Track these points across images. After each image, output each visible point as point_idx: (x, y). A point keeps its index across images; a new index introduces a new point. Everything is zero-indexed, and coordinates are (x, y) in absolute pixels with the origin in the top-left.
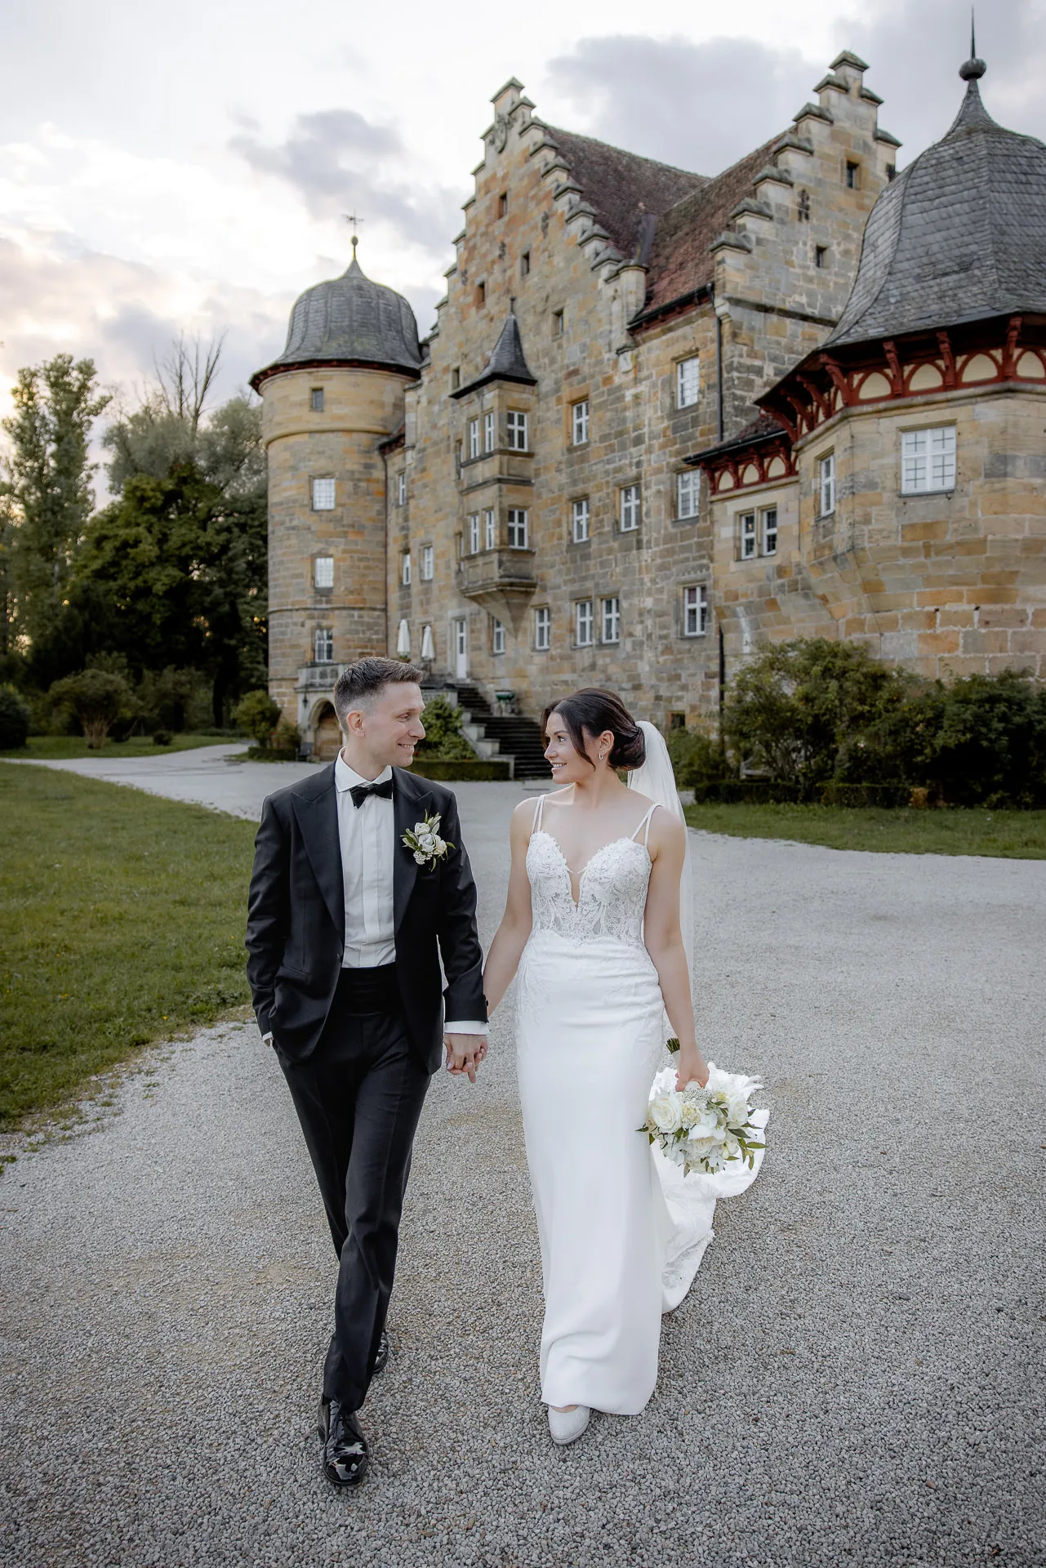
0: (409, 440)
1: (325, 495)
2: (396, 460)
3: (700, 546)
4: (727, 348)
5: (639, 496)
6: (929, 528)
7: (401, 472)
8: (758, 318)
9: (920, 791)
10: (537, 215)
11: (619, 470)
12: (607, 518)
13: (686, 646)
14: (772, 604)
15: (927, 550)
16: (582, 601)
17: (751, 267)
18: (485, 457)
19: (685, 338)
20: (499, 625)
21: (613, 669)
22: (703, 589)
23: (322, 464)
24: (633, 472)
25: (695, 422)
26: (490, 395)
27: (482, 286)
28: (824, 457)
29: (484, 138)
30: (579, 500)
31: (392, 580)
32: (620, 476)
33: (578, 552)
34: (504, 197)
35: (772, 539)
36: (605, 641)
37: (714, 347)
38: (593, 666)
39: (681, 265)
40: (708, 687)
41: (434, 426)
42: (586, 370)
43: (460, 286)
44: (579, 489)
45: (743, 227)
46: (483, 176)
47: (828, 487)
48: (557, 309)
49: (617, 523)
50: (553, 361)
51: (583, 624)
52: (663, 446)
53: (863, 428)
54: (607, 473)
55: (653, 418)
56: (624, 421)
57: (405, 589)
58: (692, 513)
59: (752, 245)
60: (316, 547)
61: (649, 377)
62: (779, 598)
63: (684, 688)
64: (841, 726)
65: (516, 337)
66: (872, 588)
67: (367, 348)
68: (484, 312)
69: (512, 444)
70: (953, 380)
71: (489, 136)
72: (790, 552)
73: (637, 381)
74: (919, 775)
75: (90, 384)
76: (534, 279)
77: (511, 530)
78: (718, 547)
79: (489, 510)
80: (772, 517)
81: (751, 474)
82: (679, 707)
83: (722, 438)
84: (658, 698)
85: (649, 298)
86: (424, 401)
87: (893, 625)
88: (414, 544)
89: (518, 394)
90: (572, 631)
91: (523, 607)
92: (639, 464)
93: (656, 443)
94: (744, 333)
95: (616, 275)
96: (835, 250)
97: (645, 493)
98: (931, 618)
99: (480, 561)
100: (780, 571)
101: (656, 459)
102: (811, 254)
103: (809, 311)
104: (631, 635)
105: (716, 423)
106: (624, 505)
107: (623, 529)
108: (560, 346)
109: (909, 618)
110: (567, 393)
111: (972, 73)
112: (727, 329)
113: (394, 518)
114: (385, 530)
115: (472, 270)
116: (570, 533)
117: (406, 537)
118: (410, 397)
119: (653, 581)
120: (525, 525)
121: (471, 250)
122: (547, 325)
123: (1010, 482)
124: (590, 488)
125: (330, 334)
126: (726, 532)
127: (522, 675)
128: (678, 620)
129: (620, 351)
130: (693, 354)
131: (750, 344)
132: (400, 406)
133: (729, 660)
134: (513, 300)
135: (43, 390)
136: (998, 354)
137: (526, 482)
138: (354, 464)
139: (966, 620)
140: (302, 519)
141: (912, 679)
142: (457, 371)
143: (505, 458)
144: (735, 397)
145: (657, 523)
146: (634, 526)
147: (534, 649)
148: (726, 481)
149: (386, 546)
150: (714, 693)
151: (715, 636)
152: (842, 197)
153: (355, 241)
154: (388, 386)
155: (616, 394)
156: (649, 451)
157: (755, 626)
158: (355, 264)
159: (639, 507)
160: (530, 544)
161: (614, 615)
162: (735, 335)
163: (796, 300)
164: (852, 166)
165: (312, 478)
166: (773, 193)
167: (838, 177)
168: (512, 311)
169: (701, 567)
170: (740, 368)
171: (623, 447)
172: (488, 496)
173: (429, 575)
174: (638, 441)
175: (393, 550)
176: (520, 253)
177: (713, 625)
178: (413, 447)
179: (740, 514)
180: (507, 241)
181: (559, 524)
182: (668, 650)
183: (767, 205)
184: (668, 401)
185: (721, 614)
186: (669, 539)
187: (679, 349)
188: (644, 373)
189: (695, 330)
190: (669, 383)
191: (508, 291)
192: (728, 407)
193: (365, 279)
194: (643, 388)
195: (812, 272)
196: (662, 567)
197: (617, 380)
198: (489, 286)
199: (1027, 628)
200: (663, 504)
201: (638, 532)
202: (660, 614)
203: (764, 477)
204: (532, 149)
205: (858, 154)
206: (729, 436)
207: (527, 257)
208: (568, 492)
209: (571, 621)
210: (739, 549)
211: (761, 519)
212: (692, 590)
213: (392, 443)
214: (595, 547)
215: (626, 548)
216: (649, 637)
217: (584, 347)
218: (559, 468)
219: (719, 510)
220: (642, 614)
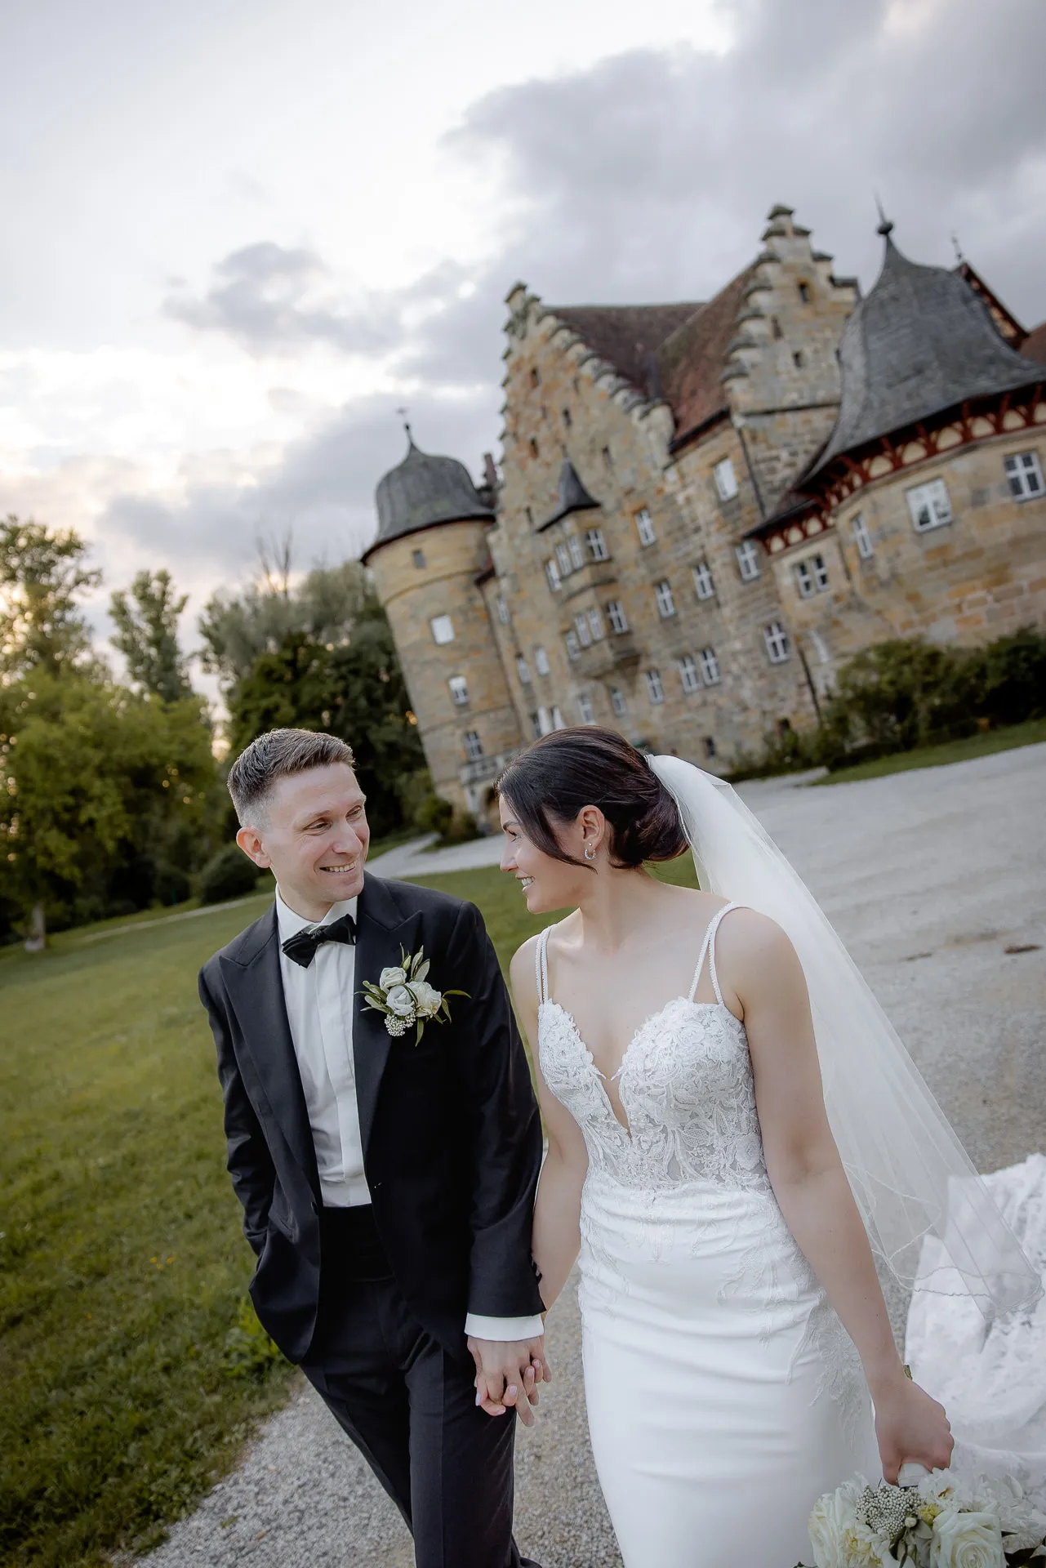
0: (500, 570)
1: (444, 631)
2: (491, 589)
3: (768, 595)
4: (751, 449)
5: (708, 568)
6: (942, 550)
7: (499, 596)
8: (766, 421)
9: (983, 722)
10: (567, 380)
11: (687, 554)
12: (687, 593)
13: (775, 670)
14: (836, 623)
15: (945, 564)
16: (682, 657)
17: (752, 385)
18: (575, 571)
19: (714, 448)
20: (615, 691)
21: (723, 702)
22: (779, 625)
23: (435, 607)
24: (699, 554)
25: (739, 507)
26: (569, 524)
27: (533, 443)
28: (855, 518)
29: (506, 330)
30: (659, 584)
31: (513, 682)
32: (689, 560)
33: (670, 623)
34: (534, 372)
35: (824, 579)
36: (708, 681)
37: (740, 451)
38: (705, 703)
39: (693, 393)
40: (801, 694)
41: (519, 555)
42: (640, 487)
43: (513, 446)
44: (658, 575)
45: (738, 361)
46: (512, 359)
47: (863, 539)
48: (603, 446)
49: (695, 595)
50: (610, 486)
51: (688, 675)
52: (719, 530)
53: (880, 495)
54: (677, 559)
55: (704, 511)
56: (681, 518)
57: (527, 686)
58: (754, 572)
59: (748, 370)
60: (449, 671)
61: (693, 482)
62: (841, 618)
63: (783, 700)
64: (917, 696)
65: (574, 476)
66: (913, 598)
67: (445, 509)
68: (539, 461)
69: (593, 554)
70: (932, 450)
71: (510, 328)
72: (838, 584)
73: (684, 487)
74: (981, 711)
75: (169, 588)
76: (577, 428)
77: (611, 621)
78: (783, 594)
79: (590, 609)
80: (819, 562)
81: (795, 535)
82: (784, 714)
83: (763, 513)
84: (764, 713)
85: (677, 423)
86: (505, 538)
87: (933, 618)
88: (526, 649)
89: (589, 517)
90: (680, 682)
91: (634, 674)
92: (702, 547)
93: (713, 528)
94: (760, 436)
95: (646, 414)
96: (808, 352)
97: (713, 566)
98: (959, 607)
99: (593, 649)
100: (837, 598)
101: (715, 541)
102: (790, 360)
103: (801, 403)
104: (729, 672)
105: (756, 505)
106: (697, 579)
107: (701, 596)
108: (613, 474)
109: (945, 611)
110: (628, 507)
111: (885, 230)
112: (747, 436)
113: (502, 635)
114: (495, 643)
115: (521, 430)
116: (659, 610)
117: (517, 646)
118: (492, 538)
119: (738, 628)
120: (621, 612)
121: (517, 417)
122: (599, 460)
123: (989, 507)
124: (666, 573)
125: (413, 506)
126: (787, 579)
127: (646, 725)
128: (765, 652)
129: (666, 468)
130: (723, 458)
131: (766, 441)
132: (484, 547)
133: (814, 671)
134: (564, 447)
135: (133, 604)
136: (958, 425)
137: (610, 581)
138: (460, 600)
139: (982, 602)
140: (431, 654)
141: (959, 651)
142: (528, 510)
143: (594, 568)
144: (766, 483)
145: (729, 586)
146: (710, 592)
147: (651, 703)
148: (777, 544)
149: (499, 656)
150: (808, 697)
151: (797, 657)
152: (802, 312)
153: (407, 427)
154: (469, 534)
155: (670, 500)
156: (708, 535)
157: (827, 641)
158: (413, 447)
159: (711, 579)
160: (629, 625)
161: (711, 661)
162: (754, 439)
163: (791, 398)
164: (803, 287)
165: (429, 621)
166: (753, 328)
167: (794, 298)
168: (565, 455)
169: (775, 610)
170: (764, 460)
171: (686, 537)
172: (588, 598)
173: (544, 668)
174: (697, 530)
175: (508, 657)
176: (559, 411)
177: (793, 649)
178: (504, 575)
179: (793, 566)
180: (547, 403)
181: (647, 605)
182: (762, 676)
183: (750, 337)
184: (713, 497)
185: (798, 639)
186: (741, 595)
187: (713, 457)
188: (688, 480)
189: (722, 440)
190: (711, 484)
191: (557, 441)
192: (763, 490)
193: (425, 456)
194: (691, 491)
195: (795, 373)
196: (743, 617)
197: (668, 489)
198: (540, 440)
199: (1026, 596)
200: (730, 571)
201: (715, 597)
202: (747, 652)
203: (805, 535)
204: (549, 333)
205: (804, 276)
206: (770, 512)
207: (566, 413)
208: (649, 581)
209: (677, 674)
210: (799, 591)
211: (811, 566)
212: (769, 629)
213: (485, 576)
214: (682, 615)
215: (709, 610)
216: (745, 670)
217: (634, 471)
218: (637, 564)
219: (776, 566)
220: (734, 655)
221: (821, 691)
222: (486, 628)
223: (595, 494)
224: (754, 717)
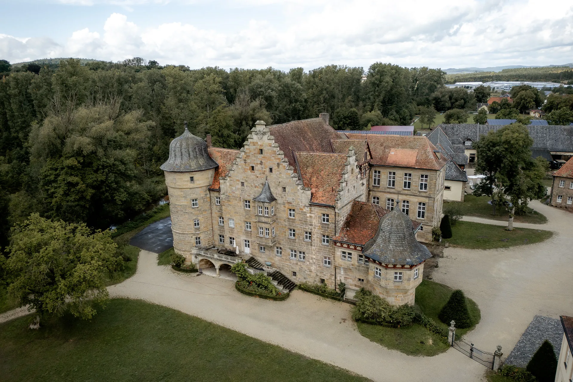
0: (222, 192)
2: (215, 195)
5: (310, 234)
7: (217, 197)
8: (341, 210)
10: (275, 161)
11: (304, 228)
13: (325, 268)
14: (350, 269)
15: (398, 289)
16: (292, 250)
17: (341, 201)
18: (264, 216)
19: (325, 211)
20: (261, 245)
21: (304, 267)
23: (194, 196)
24: (309, 230)
25: (328, 228)
26: (267, 204)
27: (252, 166)
30: (291, 230)
31: (215, 222)
32: (305, 230)
33: (292, 241)
34: (260, 149)
35: (349, 257)
36: (300, 259)
37: (333, 216)
38: (297, 264)
40: (331, 277)
41: (233, 192)
42: (294, 204)
43: (243, 163)
44: (292, 227)
45: (340, 194)
46: (252, 140)
48: (284, 187)
50: (282, 197)
51: (292, 254)
52: (319, 229)
53: (389, 271)
55: (315, 222)
56: (307, 219)
57: (221, 227)
59: (341, 197)
61: (314, 214)
62: (352, 269)
63: (325, 276)
68: (254, 174)
69: (271, 213)
73: (310, 213)
76: (274, 175)
77: (272, 233)
78: (336, 255)
81: (345, 246)
82: (323, 278)
83: (335, 234)
84: (317, 275)
85: (312, 194)
86: (228, 184)
88: (225, 217)
89: (274, 203)
90: (289, 255)
92: (311, 229)
95: (303, 189)
97: (313, 235)
99: (264, 239)
100: (353, 265)
101: (316, 231)
102: (347, 192)
104: (308, 261)
105: (334, 230)
106: (306, 235)
107: (305, 239)
108: (285, 195)
110: (287, 206)
112: (337, 214)
113: (215, 208)
114: (211, 209)
115: (248, 161)
116: (288, 235)
117: (221, 214)
118: (222, 181)
119: (316, 253)
120: (274, 230)
121: (247, 156)
122: (280, 189)
126: (339, 253)
127: (272, 259)
128: (323, 262)
129: (306, 206)
130: (327, 214)
133: (338, 274)
137: (275, 221)
138: (204, 195)
140: (189, 210)
142: (243, 183)
145: (317, 243)
146: (308, 239)
147: (275, 255)
148: (338, 245)
150: (333, 278)
151: (333, 268)
154: (209, 173)
155: (304, 213)
156: (315, 228)
157: (345, 270)
159: (311, 237)
160: (275, 234)
161: (302, 255)
162: (339, 216)
165: (191, 200)
168: (267, 180)
171: (306, 224)
172: (266, 226)
173: (232, 226)
174: (311, 225)
175: (215, 216)
176: (268, 167)
177: (333, 265)
178: (224, 194)
179: (342, 251)
180: (263, 161)
182: (319, 267)
183: (343, 187)
184: (320, 221)
186: (320, 246)
187: (323, 212)
188: (313, 212)
189: (328, 210)
190: (321, 217)
191: (264, 174)
192: (337, 228)
194: (312, 215)
195: (347, 195)
196: (319, 252)
197: (305, 211)
198: (256, 169)
200: (319, 240)
202: (317, 260)
203: (349, 247)
204: (272, 145)
207: (271, 169)
209: (289, 253)
210: (341, 256)
211: (347, 254)
213: (214, 190)
214: (297, 241)
215: (308, 245)
216: (314, 263)
217: (293, 199)
218: (284, 221)
219: (336, 249)
220: (312, 258)
221: (338, 278)
222: (209, 204)
223: (274, 195)
224: (313, 275)
